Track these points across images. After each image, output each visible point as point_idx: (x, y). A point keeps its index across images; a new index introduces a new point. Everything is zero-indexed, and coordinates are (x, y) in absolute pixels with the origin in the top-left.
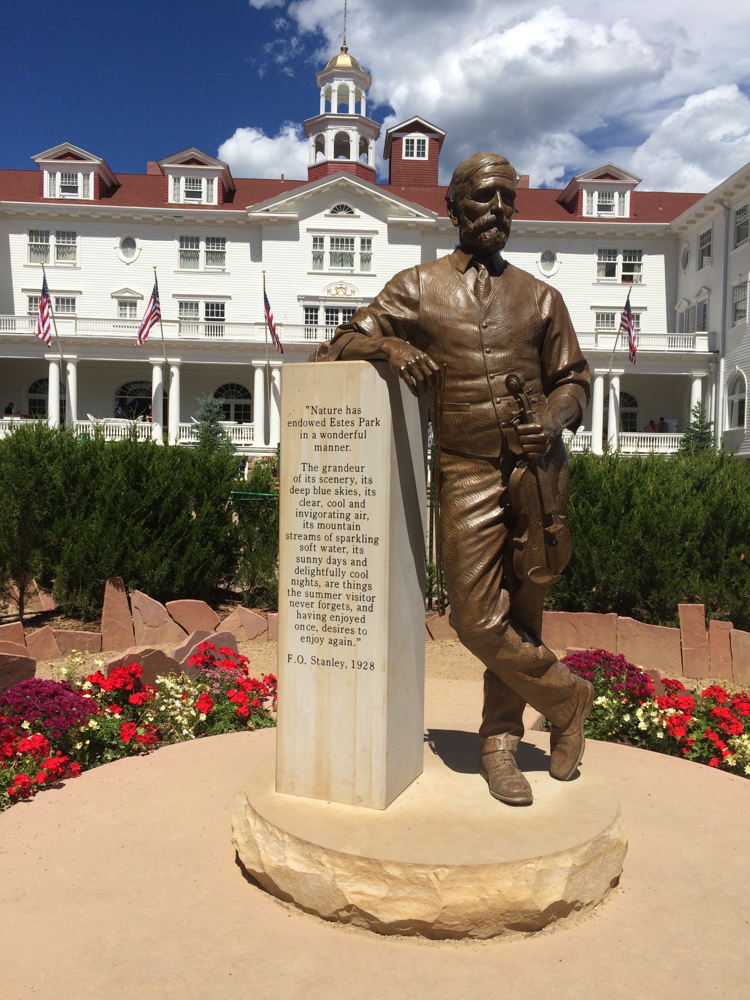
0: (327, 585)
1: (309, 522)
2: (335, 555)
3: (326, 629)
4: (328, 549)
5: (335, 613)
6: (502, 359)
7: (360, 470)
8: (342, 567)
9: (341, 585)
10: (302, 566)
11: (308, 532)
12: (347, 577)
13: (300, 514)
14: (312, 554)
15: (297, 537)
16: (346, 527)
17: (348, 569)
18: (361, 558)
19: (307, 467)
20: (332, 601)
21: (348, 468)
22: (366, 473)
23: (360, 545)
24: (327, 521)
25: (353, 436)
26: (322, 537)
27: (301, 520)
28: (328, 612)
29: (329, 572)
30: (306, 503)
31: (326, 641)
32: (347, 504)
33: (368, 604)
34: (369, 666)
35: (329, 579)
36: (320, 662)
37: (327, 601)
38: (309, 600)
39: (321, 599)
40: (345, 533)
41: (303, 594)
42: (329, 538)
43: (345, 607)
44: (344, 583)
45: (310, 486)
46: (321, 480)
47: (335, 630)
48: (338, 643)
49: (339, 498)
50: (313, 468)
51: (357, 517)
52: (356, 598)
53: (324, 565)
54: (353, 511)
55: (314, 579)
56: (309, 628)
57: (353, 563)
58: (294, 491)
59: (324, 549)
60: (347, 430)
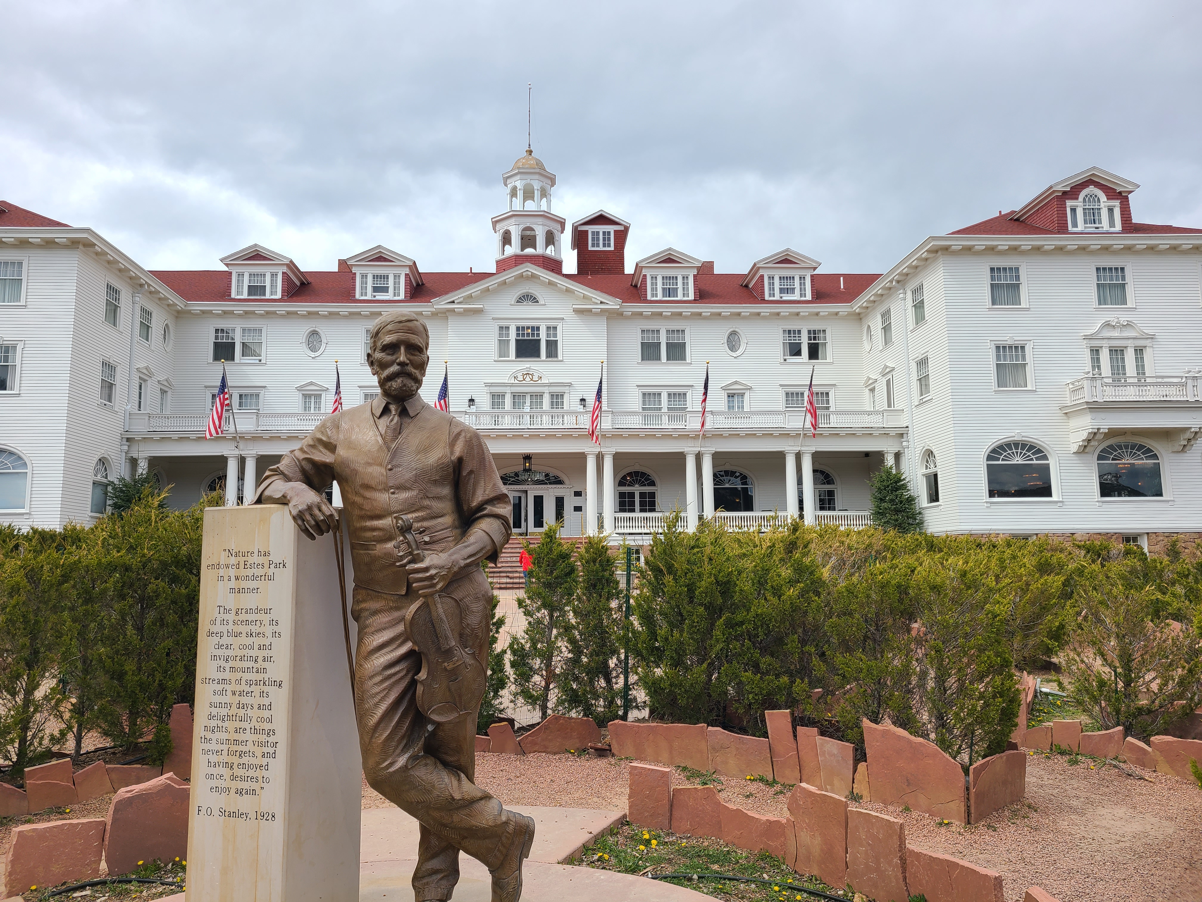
0: (236, 731)
1: (222, 666)
2: (244, 700)
3: (233, 778)
4: (238, 693)
5: (242, 761)
6: (406, 499)
7: (268, 612)
8: (250, 712)
9: (248, 730)
10: (214, 711)
11: (221, 676)
12: (254, 723)
13: (214, 657)
14: (223, 699)
16: (255, 670)
17: (254, 713)
18: (266, 701)
19: (222, 609)
20: (240, 748)
21: (258, 610)
22: (273, 615)
23: (266, 689)
24: (238, 664)
25: (263, 578)
26: (233, 681)
27: (215, 664)
28: (236, 760)
29: (238, 717)
30: (220, 646)
31: (233, 791)
33: (271, 750)
34: (270, 816)
35: (238, 724)
36: (227, 814)
37: (235, 748)
39: (230, 746)
40: (253, 676)
41: (214, 741)
42: (239, 682)
43: (251, 754)
44: (251, 728)
45: (224, 629)
46: (234, 623)
47: (242, 779)
48: (243, 793)
49: (249, 641)
50: (227, 611)
51: (264, 660)
52: (261, 744)
53: (234, 711)
54: (261, 654)
55: (225, 725)
56: (218, 777)
57: (259, 707)
58: (210, 634)
59: (234, 693)
60: (259, 572)
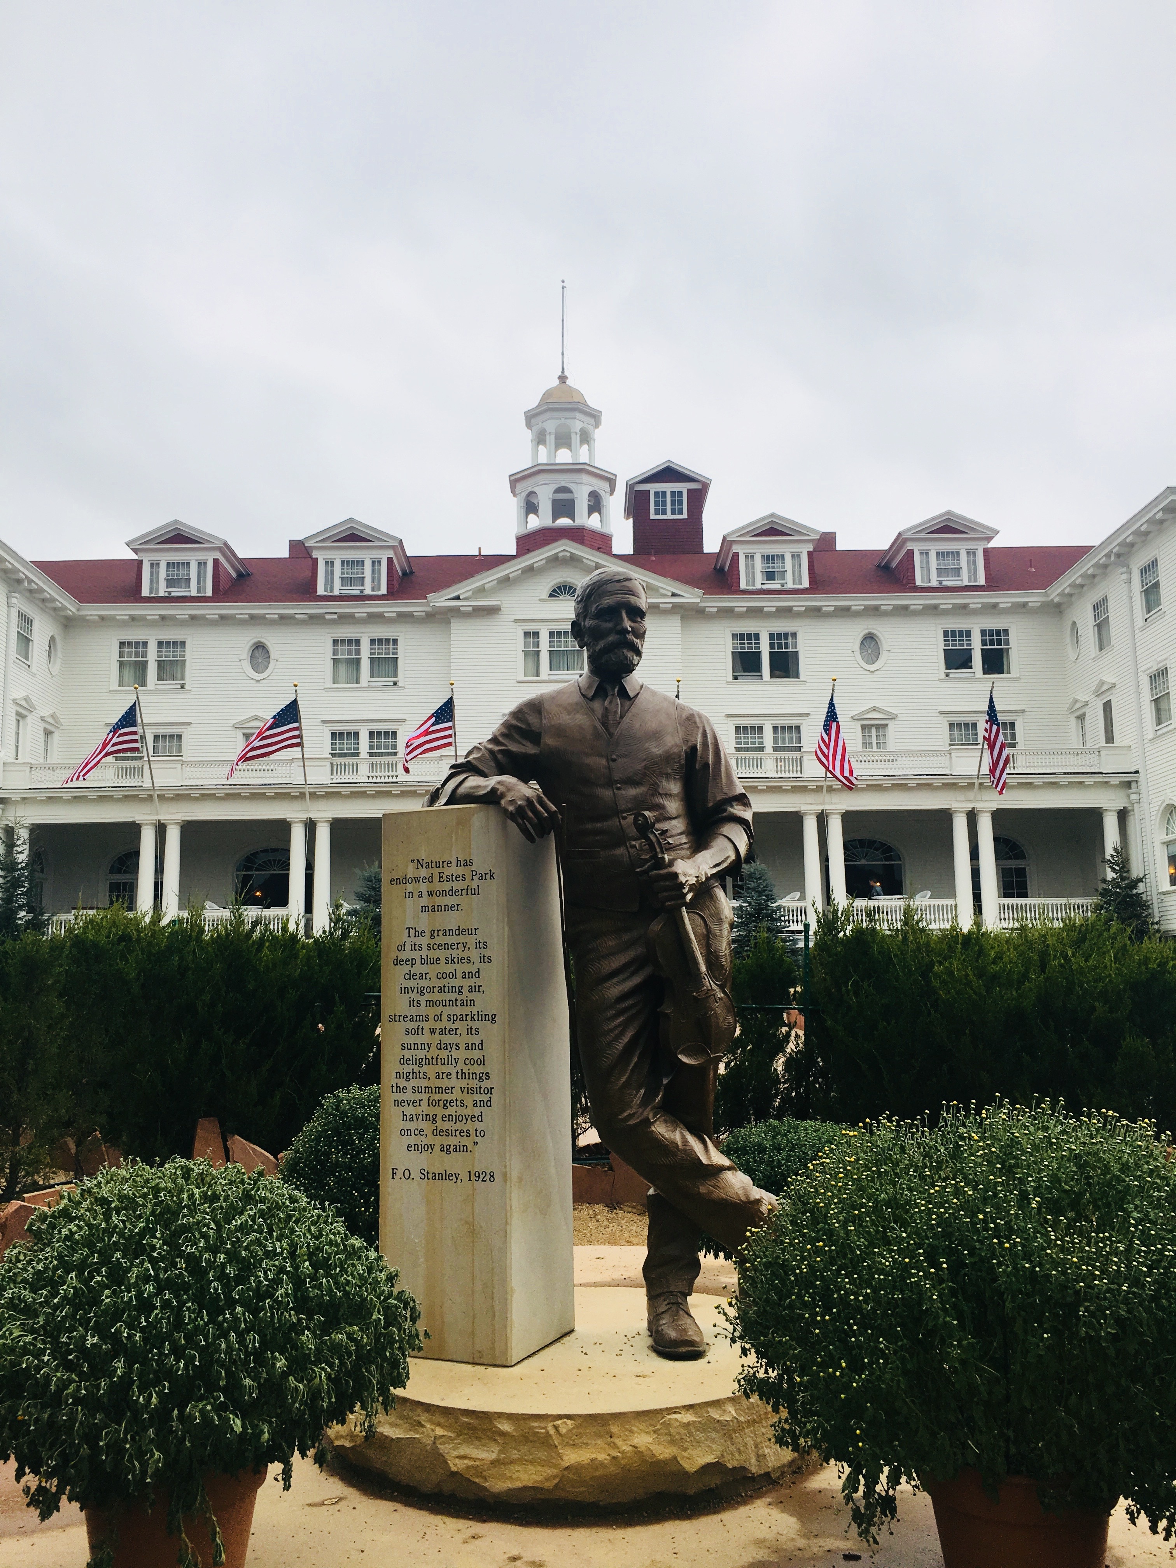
0: (437, 1077)
1: (416, 1000)
2: (447, 1039)
3: (437, 1132)
4: (438, 1031)
5: (447, 1113)
6: (636, 796)
7: (473, 933)
8: (455, 1054)
9: (454, 1076)
10: (408, 1054)
11: (414, 1011)
12: (461, 1065)
13: (405, 990)
14: (419, 1040)
15: (402, 1018)
16: (459, 1003)
17: (461, 1054)
18: (476, 1040)
19: (412, 932)
20: (445, 1097)
21: (460, 931)
22: (480, 937)
23: (475, 1025)
24: (437, 996)
25: (464, 892)
26: (431, 1017)
27: (406, 997)
28: (439, 1111)
29: (439, 1060)
30: (412, 976)
31: (437, 1148)
32: (459, 975)
33: (485, 1098)
34: (488, 1176)
35: (441, 1069)
36: (430, 1176)
37: (437, 1097)
38: (418, 1096)
39: (430, 1094)
40: (458, 1010)
41: (410, 1090)
42: (438, 1018)
43: (459, 1103)
44: (457, 1073)
45: (416, 955)
46: (429, 948)
47: (448, 1133)
48: (451, 1150)
49: (450, 968)
50: (420, 934)
51: (470, 991)
52: (471, 1091)
53: (434, 1052)
54: (467, 983)
55: (422, 1070)
56: (416, 1132)
57: (467, 1048)
58: (398, 962)
59: (433, 1032)
60: (458, 885)
